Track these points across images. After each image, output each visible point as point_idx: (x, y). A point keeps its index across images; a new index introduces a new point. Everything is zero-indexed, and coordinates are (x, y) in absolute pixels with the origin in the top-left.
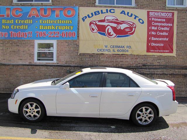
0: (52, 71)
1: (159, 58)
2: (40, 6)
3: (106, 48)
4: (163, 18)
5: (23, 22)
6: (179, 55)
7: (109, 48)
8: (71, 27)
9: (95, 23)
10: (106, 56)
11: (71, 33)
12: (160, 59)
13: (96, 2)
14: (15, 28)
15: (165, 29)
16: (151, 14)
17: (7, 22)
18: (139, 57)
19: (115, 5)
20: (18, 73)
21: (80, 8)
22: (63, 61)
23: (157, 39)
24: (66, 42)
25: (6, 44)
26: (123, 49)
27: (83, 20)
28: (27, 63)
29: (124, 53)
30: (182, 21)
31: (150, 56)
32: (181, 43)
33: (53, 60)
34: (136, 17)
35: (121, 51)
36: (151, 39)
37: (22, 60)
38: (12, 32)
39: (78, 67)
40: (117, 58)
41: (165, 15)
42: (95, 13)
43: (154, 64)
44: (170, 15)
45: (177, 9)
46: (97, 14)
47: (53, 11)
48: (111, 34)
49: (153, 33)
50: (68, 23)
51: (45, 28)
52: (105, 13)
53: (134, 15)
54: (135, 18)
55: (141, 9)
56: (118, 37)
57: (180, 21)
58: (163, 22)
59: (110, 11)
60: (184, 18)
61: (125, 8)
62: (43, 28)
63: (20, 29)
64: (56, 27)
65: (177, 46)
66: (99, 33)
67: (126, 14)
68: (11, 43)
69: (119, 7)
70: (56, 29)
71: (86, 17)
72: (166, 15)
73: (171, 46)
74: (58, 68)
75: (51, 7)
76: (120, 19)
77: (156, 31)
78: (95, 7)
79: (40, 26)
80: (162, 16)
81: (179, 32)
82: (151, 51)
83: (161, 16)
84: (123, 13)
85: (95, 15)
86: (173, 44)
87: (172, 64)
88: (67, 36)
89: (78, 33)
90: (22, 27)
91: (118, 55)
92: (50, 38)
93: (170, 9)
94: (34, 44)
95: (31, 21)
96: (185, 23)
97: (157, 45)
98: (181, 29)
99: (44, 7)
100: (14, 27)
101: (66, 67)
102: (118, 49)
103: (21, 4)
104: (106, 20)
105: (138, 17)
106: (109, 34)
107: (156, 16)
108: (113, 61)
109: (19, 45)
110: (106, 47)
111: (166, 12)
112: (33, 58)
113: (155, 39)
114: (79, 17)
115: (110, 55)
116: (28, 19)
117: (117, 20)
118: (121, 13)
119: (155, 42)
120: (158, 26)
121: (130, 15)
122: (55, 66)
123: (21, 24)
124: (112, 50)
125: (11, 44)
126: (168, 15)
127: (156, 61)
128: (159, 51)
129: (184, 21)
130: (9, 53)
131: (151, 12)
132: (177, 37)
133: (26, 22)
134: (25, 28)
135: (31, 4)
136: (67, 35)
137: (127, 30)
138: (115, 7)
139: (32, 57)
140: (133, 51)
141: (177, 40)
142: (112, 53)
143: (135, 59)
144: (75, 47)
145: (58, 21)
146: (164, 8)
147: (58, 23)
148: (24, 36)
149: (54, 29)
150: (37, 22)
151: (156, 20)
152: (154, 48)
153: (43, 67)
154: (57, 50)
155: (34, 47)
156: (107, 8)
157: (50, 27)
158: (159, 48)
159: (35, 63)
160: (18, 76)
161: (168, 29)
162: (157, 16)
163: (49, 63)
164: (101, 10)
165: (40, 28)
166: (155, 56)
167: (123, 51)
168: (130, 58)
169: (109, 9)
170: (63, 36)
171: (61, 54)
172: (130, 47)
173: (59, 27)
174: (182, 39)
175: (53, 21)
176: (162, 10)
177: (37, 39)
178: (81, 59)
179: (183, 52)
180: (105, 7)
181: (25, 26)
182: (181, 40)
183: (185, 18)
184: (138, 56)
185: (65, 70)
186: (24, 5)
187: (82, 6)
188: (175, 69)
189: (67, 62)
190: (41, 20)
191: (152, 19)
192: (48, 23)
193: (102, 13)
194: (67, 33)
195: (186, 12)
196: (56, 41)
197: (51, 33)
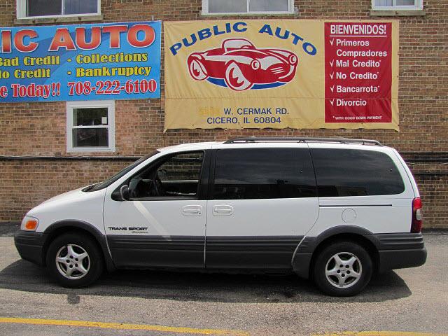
0: (105, 171)
1: (358, 134)
2: (75, 23)
3: (227, 116)
4: (365, 39)
5: (40, 62)
6: (406, 127)
7: (233, 114)
8: (146, 69)
9: (200, 58)
10: (227, 134)
11: (146, 83)
13: (201, 8)
14: (23, 76)
15: (370, 64)
16: (333, 31)
17: (5, 65)
18: (308, 134)
19: (249, 13)
20: (31, 178)
21: (165, 23)
22: (130, 149)
23: (350, 89)
24: (136, 103)
25: (6, 112)
26: (266, 116)
27: (174, 53)
28: (52, 155)
29: (270, 125)
30: (411, 44)
31: (334, 130)
32: (411, 97)
35: (262, 120)
36: (335, 89)
37: (40, 147)
38: (16, 86)
41: (369, 31)
42: (200, 33)
44: (382, 30)
45: (397, 16)
46: (205, 32)
47: (105, 33)
48: (239, 82)
49: (340, 76)
50: (139, 60)
51: (87, 74)
52: (224, 32)
53: (293, 34)
54: (295, 42)
55: (309, 18)
56: (255, 87)
57: (408, 44)
58: (365, 49)
59: (235, 27)
60: (416, 37)
61: (272, 17)
62: (83, 74)
63: (33, 78)
64: (114, 70)
65: (401, 105)
66: (209, 80)
67: (274, 32)
68: (14, 109)
69: (256, 17)
70: (113, 74)
71: (180, 45)
72: (372, 30)
73: (386, 105)
74: (119, 164)
75: (101, 26)
76: (259, 46)
78: (201, 19)
79: (78, 70)
80: (362, 34)
81: (406, 71)
82: (337, 118)
83: (359, 35)
84: (267, 30)
85: (201, 39)
86: (390, 100)
88: (137, 91)
89: (162, 82)
90: (38, 74)
91: (257, 131)
92: (100, 96)
93: (381, 17)
94: (65, 111)
95: (58, 58)
96: (421, 48)
97: (352, 103)
98: (411, 64)
99: (84, 26)
100: (19, 74)
102: (256, 115)
103: (34, 22)
104: (226, 50)
105: (302, 39)
106: (234, 82)
107: (346, 34)
109: (32, 115)
110: (228, 111)
111: (372, 24)
112: (63, 143)
113: (345, 90)
114: (163, 46)
115: (237, 130)
116: (51, 54)
117: (252, 47)
118: (262, 31)
119: (347, 96)
120: (351, 59)
121: (282, 34)
122: (111, 159)
123: (35, 67)
125: (15, 111)
126: (375, 31)
128: (358, 118)
129: (418, 44)
130: (11, 133)
131: (335, 24)
132: (400, 82)
133: (47, 61)
134: (44, 76)
135: (55, 20)
136: (137, 87)
137: (277, 71)
138: (248, 17)
139: (62, 139)
140: (290, 120)
141: (399, 90)
142: (241, 125)
144: (155, 116)
145: (117, 55)
146: (366, 13)
147: (117, 60)
148: (42, 94)
149: (109, 74)
150: (69, 60)
151: (347, 43)
152: (343, 112)
153: (86, 162)
154: (116, 124)
155: (65, 118)
156: (227, 21)
157: (100, 70)
158: (355, 111)
159: (69, 153)
161: (377, 64)
162: (349, 34)
163: (100, 153)
164: (214, 27)
165: (78, 75)
166: (347, 131)
167: (268, 120)
169: (232, 23)
170: (128, 90)
171: (126, 131)
172: (284, 111)
173: (120, 69)
174: (414, 86)
175: (106, 57)
176: (362, 18)
177: (72, 98)
178: (171, 141)
179: (416, 120)
180: (225, 18)
181: (44, 71)
182: (412, 90)
183: (419, 37)
184: (305, 132)
186: (40, 23)
187: (169, 18)
189: (139, 149)
190: (79, 57)
191: (337, 43)
192: (93, 62)
193: (216, 34)
194: (136, 83)
195: (420, 22)
196: (113, 102)
197: (102, 84)
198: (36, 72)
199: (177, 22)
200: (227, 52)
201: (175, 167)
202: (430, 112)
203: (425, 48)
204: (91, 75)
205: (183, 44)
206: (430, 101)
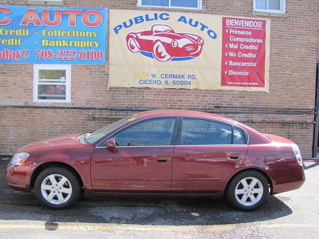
0: (63, 117)
1: (242, 95)
2: (42, 5)
3: (154, 79)
4: (248, 30)
5: (13, 33)
6: (274, 91)
7: (158, 78)
8: (96, 42)
9: (135, 37)
10: (153, 92)
11: (95, 53)
12: (244, 97)
13: (137, 2)
15: (251, 47)
16: (228, 23)
18: (209, 94)
19: (170, 7)
20: (4, 121)
21: (111, 11)
22: (82, 101)
23: (238, 64)
24: (87, 67)
26: (181, 80)
27: (116, 31)
28: (21, 104)
29: (183, 86)
30: (278, 36)
31: (227, 91)
32: (277, 71)
33: (64, 98)
34: (203, 27)
35: (178, 83)
36: (228, 63)
37: (11, 97)
39: (107, 109)
40: (172, 95)
41: (252, 25)
42: (136, 19)
43: (233, 105)
44: (259, 25)
45: (269, 16)
46: (139, 21)
47: (65, 15)
48: (162, 55)
49: (232, 54)
50: (91, 36)
51: (50, 45)
52: (153, 19)
53: (201, 24)
54: (202, 29)
55: (212, 14)
56: (174, 60)
57: (276, 35)
58: (248, 37)
59: (161, 17)
60: (281, 31)
61: (187, 11)
62: (47, 44)
63: (6, 45)
64: (71, 42)
65: (271, 76)
66: (142, 53)
67: (188, 21)
69: (176, 11)
70: (71, 45)
71: (121, 26)
72: (254, 24)
73: (261, 76)
74: (73, 112)
75: (62, 9)
76: (178, 31)
77: (236, 51)
78: (134, 9)
79: (43, 41)
80: (246, 27)
81: (274, 53)
82: (229, 83)
83: (244, 27)
84: (183, 20)
85: (136, 23)
86: (264, 72)
87: (263, 106)
88: (88, 58)
89: (107, 53)
90: (11, 42)
91: (174, 90)
92: (61, 61)
93: (259, 16)
94: (33, 71)
95: (27, 31)
96: (283, 39)
97: (239, 73)
98: (277, 49)
99: (49, 8)
101: (87, 111)
102: (174, 79)
103: (8, 2)
104: (154, 32)
105: (207, 28)
106: (159, 55)
107: (236, 26)
108: (166, 100)
110: (154, 76)
111: (254, 21)
112: (31, 95)
113: (235, 64)
114: (108, 27)
115: (161, 89)
116: (21, 27)
117: (173, 31)
118: (179, 20)
119: (235, 68)
120: (239, 43)
121: (193, 23)
122: (68, 108)
123: (9, 37)
124: (163, 81)
126: (255, 25)
127: (237, 100)
128: (242, 84)
129: (282, 36)
131: (229, 19)
132: (270, 60)
133: (19, 32)
134: (16, 44)
135: (26, 2)
136: (88, 55)
137: (189, 49)
138: (170, 10)
139: (30, 92)
140: (198, 84)
141: (270, 66)
142: (164, 86)
143: (202, 96)
144: (101, 77)
145: (74, 32)
146: (250, 13)
147: (74, 35)
148: (14, 58)
149: (67, 45)
150: (37, 33)
151: (237, 32)
152: (233, 79)
153: (48, 109)
154: (72, 82)
155: (32, 76)
156: (156, 12)
157: (60, 42)
158: (241, 78)
159: (35, 103)
160: (4, 126)
161: (256, 48)
162: (239, 26)
163: (59, 103)
164: (146, 15)
165: (43, 45)
166: (236, 93)
167: (182, 83)
168: (194, 96)
169: (159, 13)
170: (81, 57)
171: (79, 88)
172: (193, 77)
174: (279, 64)
175: (66, 33)
176: (247, 16)
177: (38, 62)
178: (113, 96)
179: (280, 86)
180: (153, 9)
181: (16, 41)
182: (278, 66)
183: (283, 31)
184: (208, 92)
185: (85, 114)
186: (14, 3)
187: (114, 7)
188: (267, 113)
189: (89, 101)
190: (44, 31)
191: (231, 32)
192: (55, 35)
193: (147, 20)
194: (88, 53)
195: (284, 21)
196: (70, 66)
197: (62, 52)
198: (9, 41)
199: (119, 10)
200: (154, 34)
201: (115, 115)
202: (289, 81)
203: (286, 39)
204: (54, 45)
205: (123, 26)
206: (289, 74)
